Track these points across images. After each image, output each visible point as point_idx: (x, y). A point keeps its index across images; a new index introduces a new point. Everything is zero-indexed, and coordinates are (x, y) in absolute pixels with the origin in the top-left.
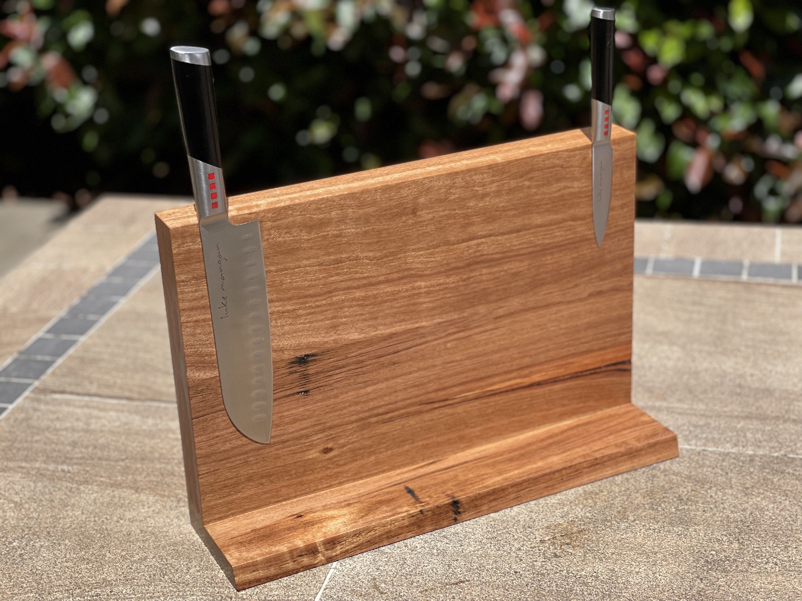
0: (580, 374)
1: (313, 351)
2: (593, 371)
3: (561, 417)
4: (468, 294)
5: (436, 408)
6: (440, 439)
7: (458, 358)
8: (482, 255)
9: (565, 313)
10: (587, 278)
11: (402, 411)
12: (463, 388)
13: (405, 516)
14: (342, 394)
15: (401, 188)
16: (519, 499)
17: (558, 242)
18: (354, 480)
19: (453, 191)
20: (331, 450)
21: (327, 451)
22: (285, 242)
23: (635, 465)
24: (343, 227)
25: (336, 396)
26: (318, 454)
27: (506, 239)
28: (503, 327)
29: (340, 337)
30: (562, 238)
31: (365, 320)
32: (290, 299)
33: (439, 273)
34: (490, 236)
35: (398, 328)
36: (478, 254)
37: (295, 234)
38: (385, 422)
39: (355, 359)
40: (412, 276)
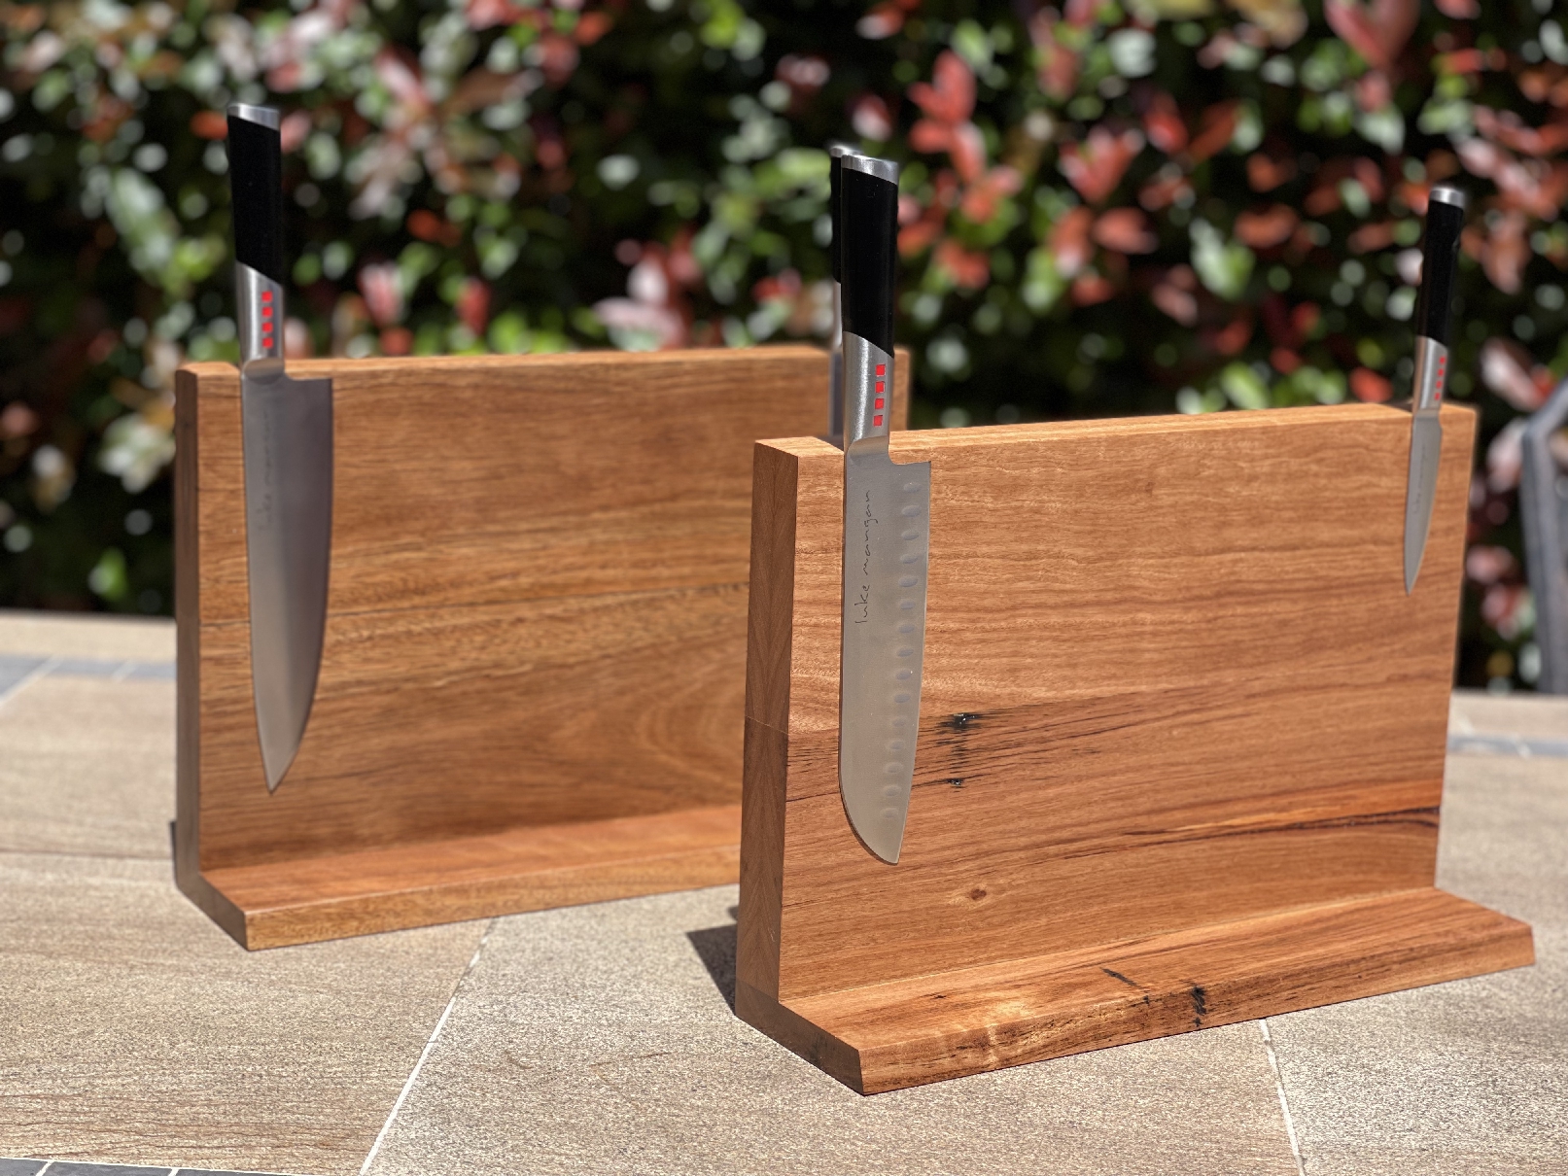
0: (1363, 820)
1: (979, 709)
3: (1331, 892)
4: (1212, 646)
5: (1146, 845)
6: (1146, 903)
7: (1187, 759)
8: (1239, 581)
9: (1350, 705)
10: (1387, 649)
11: (1096, 842)
12: (1188, 814)
13: (1121, 1004)
14: (1010, 793)
15: (1134, 444)
16: (1294, 1001)
17: (1350, 578)
18: (1011, 956)
19: (1207, 462)
20: (983, 893)
21: (977, 894)
22: (960, 508)
24: (1045, 497)
25: (1002, 796)
26: (963, 898)
27: (1276, 559)
28: (1257, 714)
29: (1019, 690)
30: (1356, 572)
31: (1058, 666)
32: (955, 610)
33: (1175, 601)
34: (1254, 549)
35: (1106, 690)
36: (1233, 578)
37: (976, 498)
38: (1067, 856)
39: (1036, 734)
40: (1134, 600)
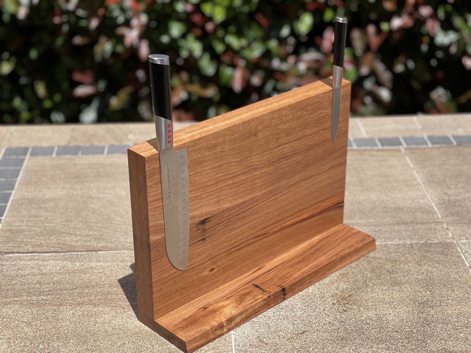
0: (322, 211)
1: (208, 216)
2: (328, 209)
4: (277, 175)
5: (261, 239)
6: (262, 256)
7: (271, 211)
8: (284, 154)
9: (318, 180)
10: (328, 160)
11: (246, 243)
12: (273, 226)
13: (262, 301)
14: (220, 237)
15: (250, 122)
16: (311, 283)
17: (317, 143)
18: (224, 284)
19: (273, 121)
20: (214, 269)
21: (212, 270)
22: (198, 158)
23: (359, 256)
24: (224, 147)
25: (217, 239)
26: (208, 272)
27: (295, 144)
28: (291, 191)
29: (221, 207)
30: (318, 140)
31: (232, 196)
32: (199, 189)
33: (265, 166)
34: (288, 143)
35: (246, 199)
36: (282, 153)
37: (203, 153)
38: (238, 250)
39: (226, 218)
40: (254, 169)
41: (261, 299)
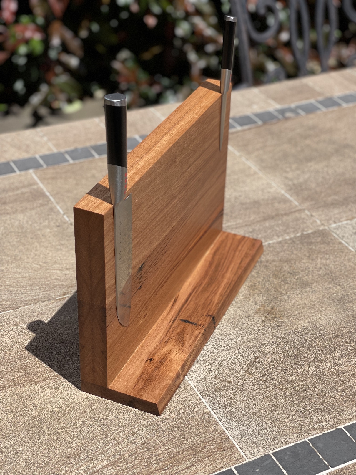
0: (211, 225)
1: (144, 261)
2: (214, 221)
4: (187, 199)
7: (182, 237)
9: (210, 194)
10: (216, 171)
12: (183, 253)
14: (150, 280)
17: (211, 155)
19: (186, 142)
21: (145, 316)
22: (138, 201)
23: (254, 264)
24: (155, 182)
25: (149, 283)
26: (142, 320)
27: (198, 162)
28: (194, 212)
29: (152, 247)
31: (159, 233)
32: (138, 235)
33: (180, 192)
34: (194, 162)
35: (168, 231)
36: (190, 175)
37: (142, 195)
38: (162, 287)
39: (155, 258)
41: (200, 335)
